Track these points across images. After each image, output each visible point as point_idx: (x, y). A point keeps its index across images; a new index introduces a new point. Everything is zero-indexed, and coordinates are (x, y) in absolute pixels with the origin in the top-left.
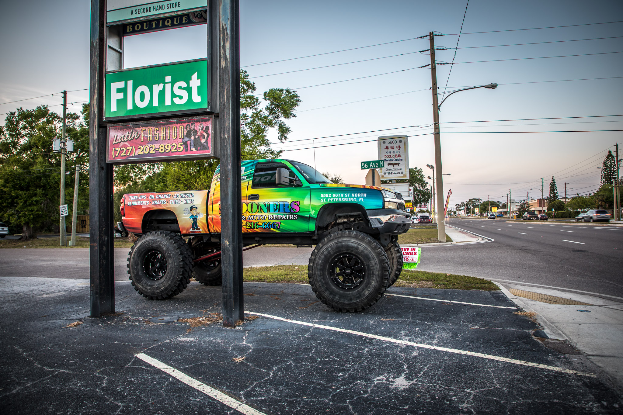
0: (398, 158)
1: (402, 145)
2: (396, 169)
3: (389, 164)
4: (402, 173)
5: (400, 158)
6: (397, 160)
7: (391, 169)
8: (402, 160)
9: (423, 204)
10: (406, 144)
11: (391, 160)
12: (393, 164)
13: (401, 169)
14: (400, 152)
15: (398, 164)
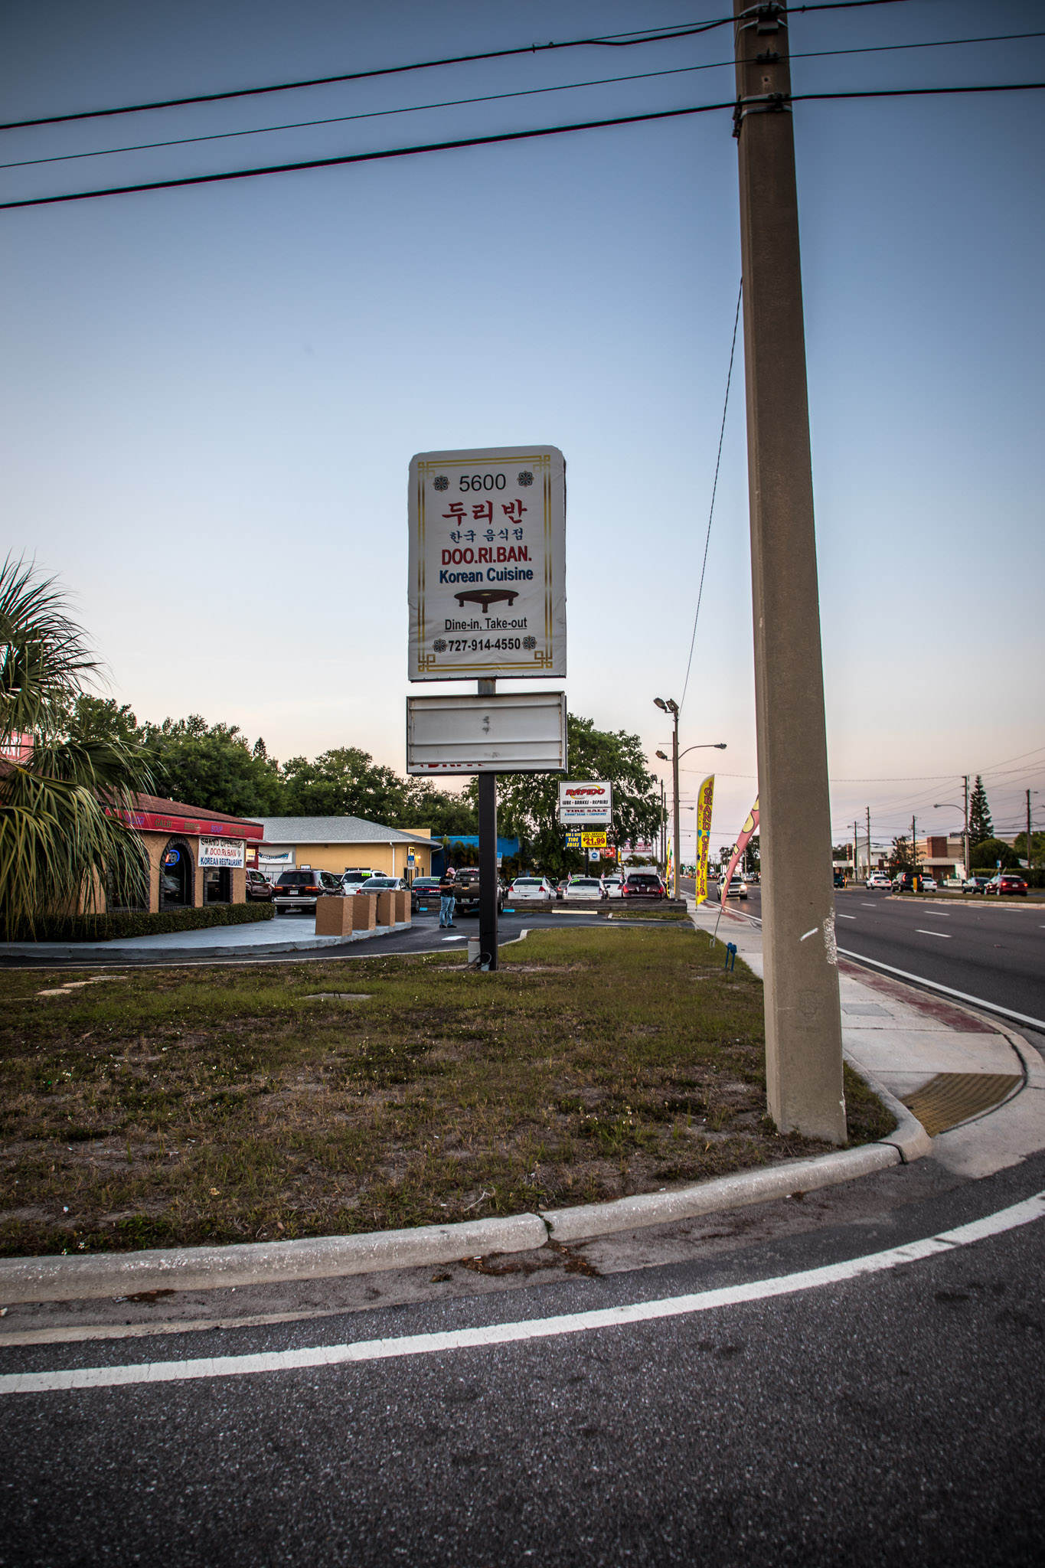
0: (511, 565)
1: (531, 496)
2: (497, 624)
3: (462, 598)
4: (530, 643)
5: (523, 565)
6: (504, 576)
7: (475, 625)
8: (528, 575)
9: (640, 840)
10: (554, 494)
11: (475, 577)
12: (485, 598)
13: (522, 624)
14: (520, 535)
15: (510, 596)
